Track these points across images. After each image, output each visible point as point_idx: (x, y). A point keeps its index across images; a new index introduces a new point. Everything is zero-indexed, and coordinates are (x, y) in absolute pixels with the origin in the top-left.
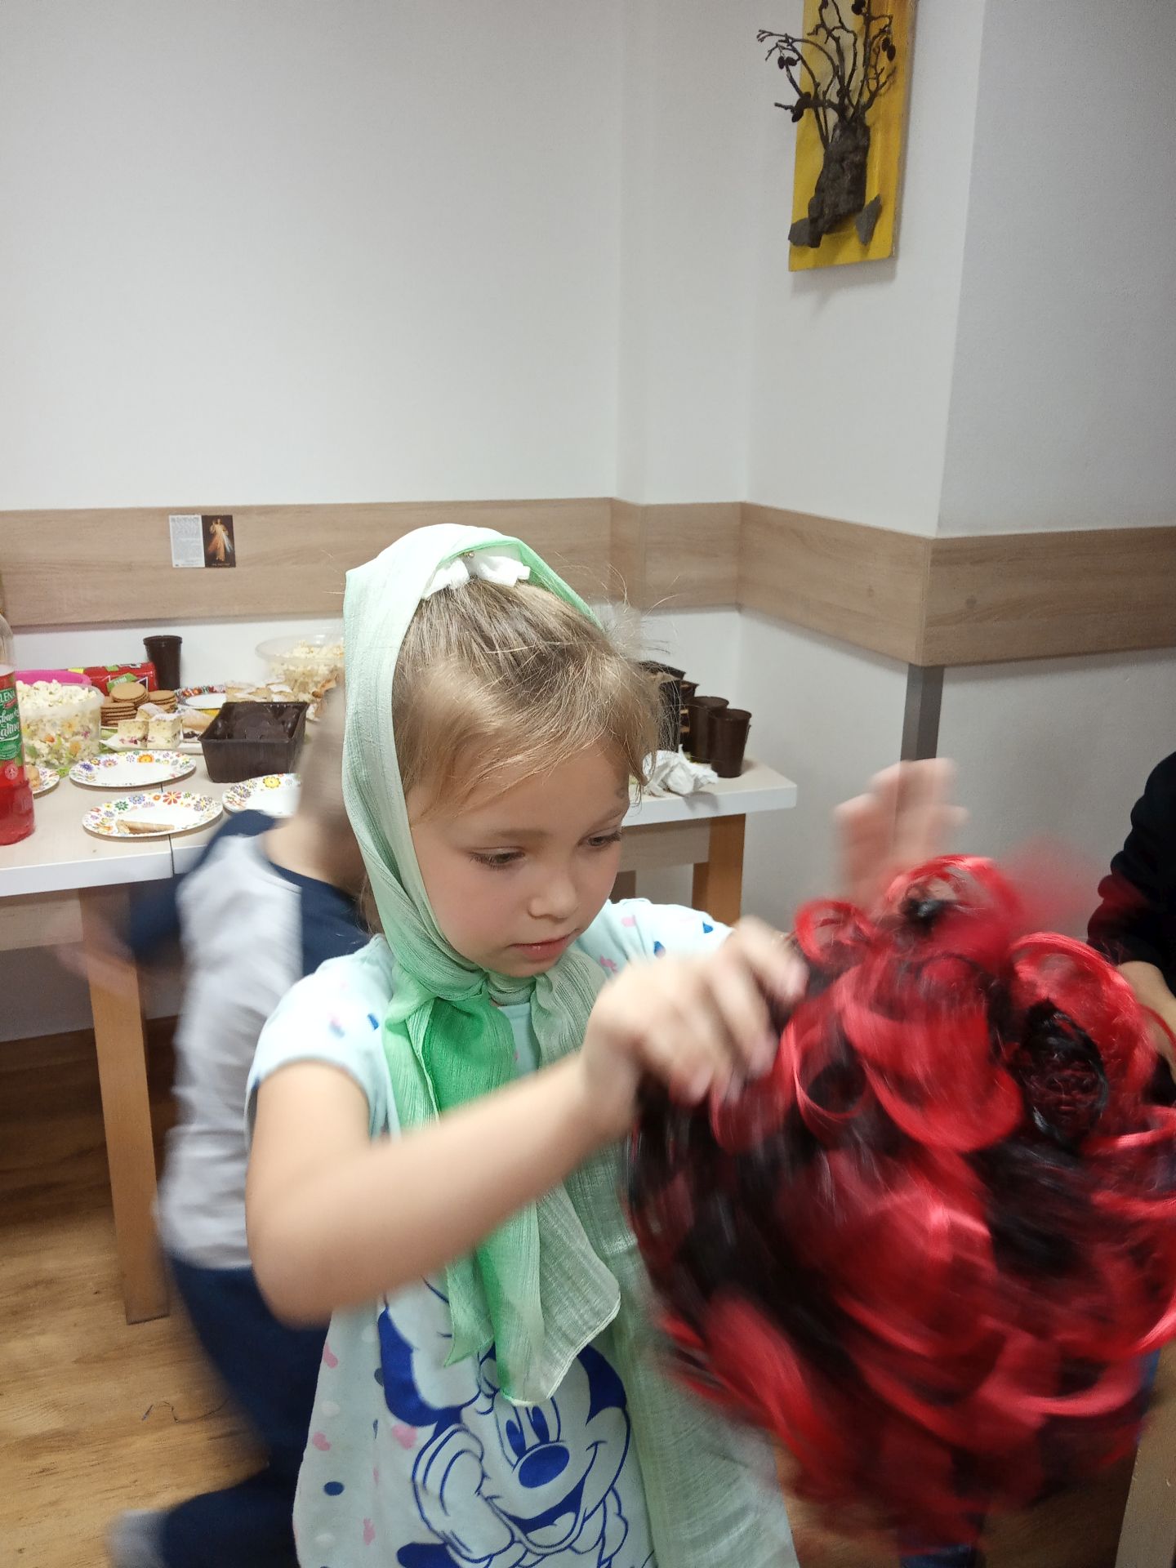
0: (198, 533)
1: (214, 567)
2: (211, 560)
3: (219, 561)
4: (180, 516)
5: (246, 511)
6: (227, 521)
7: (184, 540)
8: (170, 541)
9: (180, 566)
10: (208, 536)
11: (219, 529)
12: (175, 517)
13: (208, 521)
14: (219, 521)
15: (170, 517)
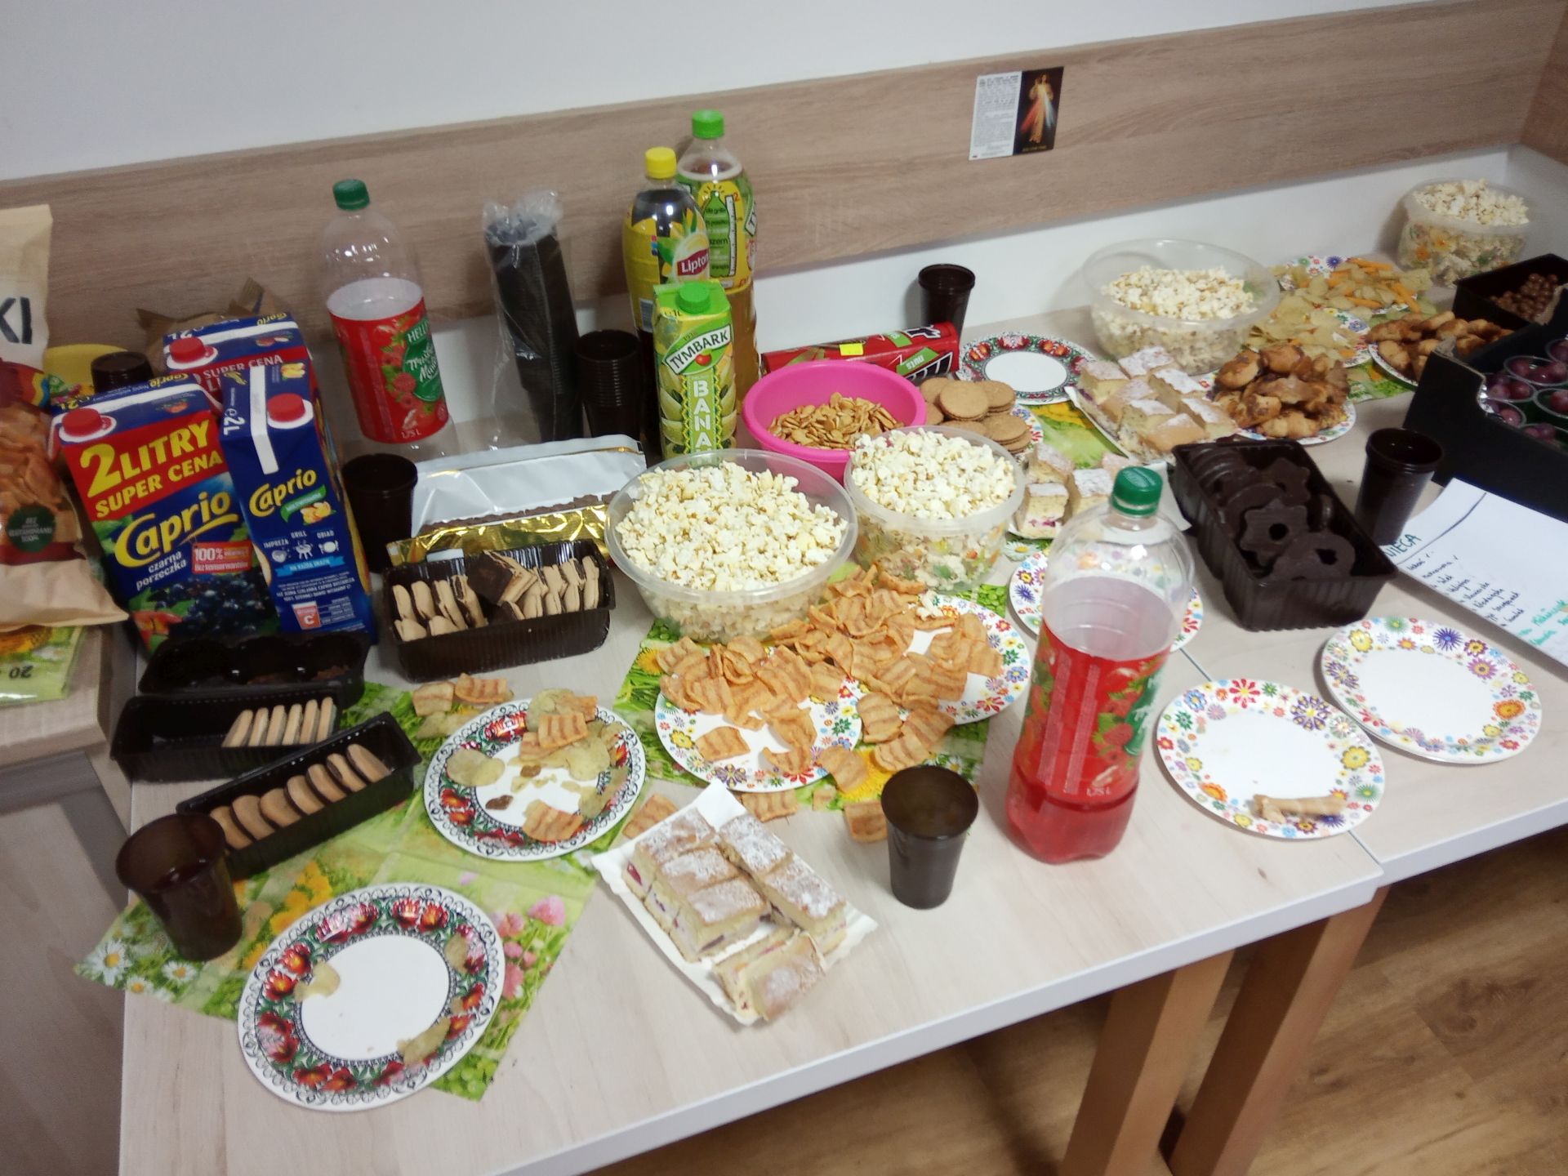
0: (1012, 102)
1: (1026, 153)
2: (1023, 143)
3: (1034, 144)
4: (993, 77)
5: (1084, 56)
6: (1054, 77)
7: (991, 114)
8: (971, 118)
9: (979, 157)
10: (1026, 103)
11: (1042, 91)
12: (985, 78)
13: (1029, 79)
14: (1044, 78)
15: (980, 78)
